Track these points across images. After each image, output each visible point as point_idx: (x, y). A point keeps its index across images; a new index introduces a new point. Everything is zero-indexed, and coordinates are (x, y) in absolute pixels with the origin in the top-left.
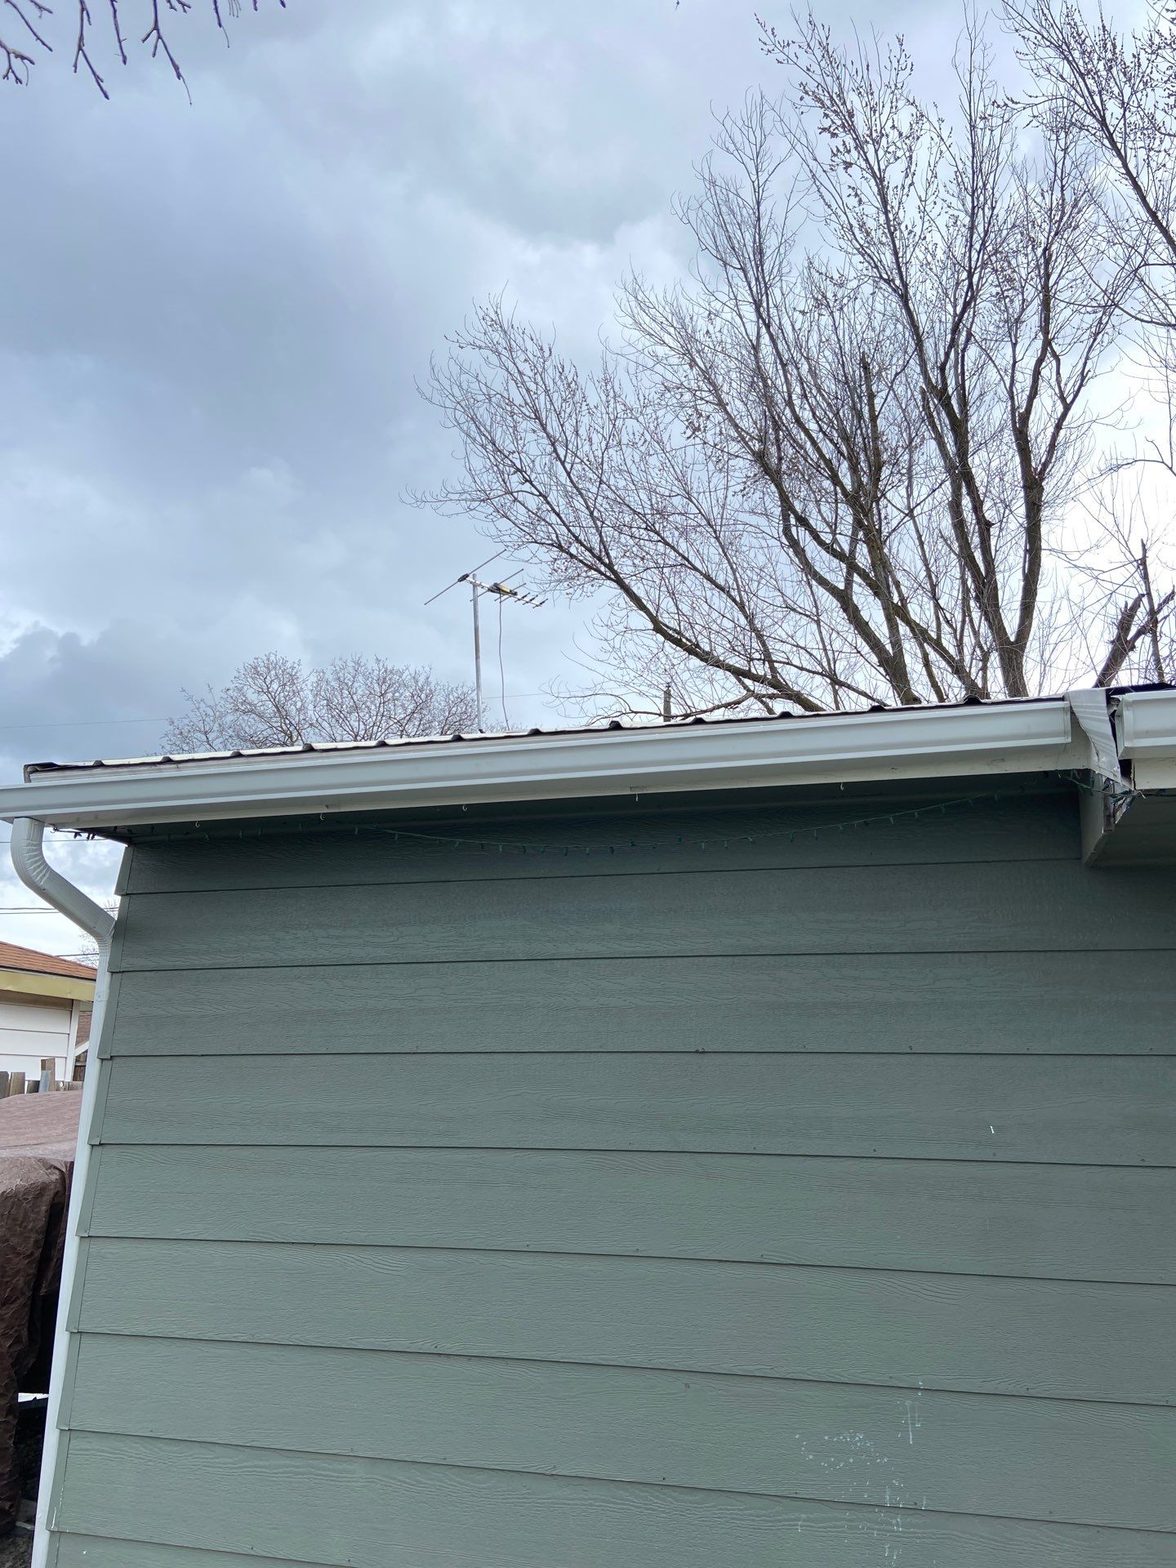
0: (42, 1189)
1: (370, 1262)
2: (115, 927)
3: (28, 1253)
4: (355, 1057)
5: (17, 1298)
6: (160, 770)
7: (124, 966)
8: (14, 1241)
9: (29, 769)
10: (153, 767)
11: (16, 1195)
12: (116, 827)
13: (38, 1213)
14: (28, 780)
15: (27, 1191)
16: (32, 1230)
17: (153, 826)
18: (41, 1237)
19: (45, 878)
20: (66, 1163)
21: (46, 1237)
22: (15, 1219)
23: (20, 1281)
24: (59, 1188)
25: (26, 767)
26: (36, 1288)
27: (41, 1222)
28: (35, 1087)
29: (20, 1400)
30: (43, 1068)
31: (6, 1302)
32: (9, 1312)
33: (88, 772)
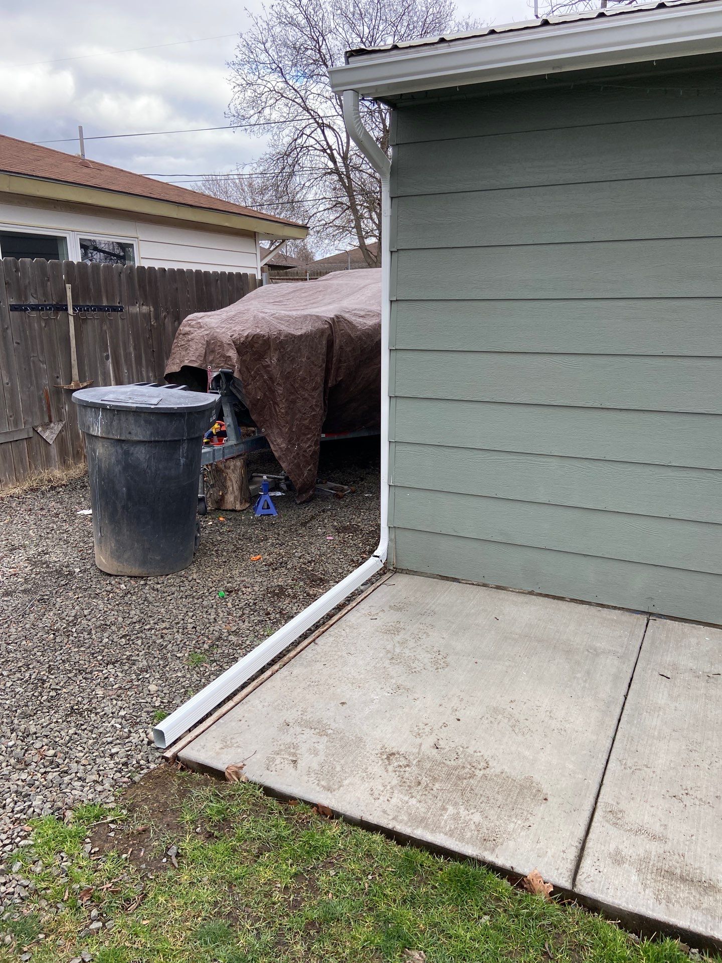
0: (322, 332)
2: (391, 168)
3: (320, 365)
5: (319, 387)
6: (437, 49)
7: (399, 193)
8: (313, 359)
9: (348, 55)
10: (432, 47)
11: (311, 335)
13: (321, 345)
14: (347, 62)
15: (316, 334)
16: (319, 353)
18: (325, 357)
19: (362, 134)
20: (331, 318)
21: (327, 358)
22: (312, 348)
23: (319, 379)
24: (330, 332)
25: (347, 53)
26: (326, 382)
27: (324, 350)
31: (314, 389)
32: (315, 394)
33: (387, 54)
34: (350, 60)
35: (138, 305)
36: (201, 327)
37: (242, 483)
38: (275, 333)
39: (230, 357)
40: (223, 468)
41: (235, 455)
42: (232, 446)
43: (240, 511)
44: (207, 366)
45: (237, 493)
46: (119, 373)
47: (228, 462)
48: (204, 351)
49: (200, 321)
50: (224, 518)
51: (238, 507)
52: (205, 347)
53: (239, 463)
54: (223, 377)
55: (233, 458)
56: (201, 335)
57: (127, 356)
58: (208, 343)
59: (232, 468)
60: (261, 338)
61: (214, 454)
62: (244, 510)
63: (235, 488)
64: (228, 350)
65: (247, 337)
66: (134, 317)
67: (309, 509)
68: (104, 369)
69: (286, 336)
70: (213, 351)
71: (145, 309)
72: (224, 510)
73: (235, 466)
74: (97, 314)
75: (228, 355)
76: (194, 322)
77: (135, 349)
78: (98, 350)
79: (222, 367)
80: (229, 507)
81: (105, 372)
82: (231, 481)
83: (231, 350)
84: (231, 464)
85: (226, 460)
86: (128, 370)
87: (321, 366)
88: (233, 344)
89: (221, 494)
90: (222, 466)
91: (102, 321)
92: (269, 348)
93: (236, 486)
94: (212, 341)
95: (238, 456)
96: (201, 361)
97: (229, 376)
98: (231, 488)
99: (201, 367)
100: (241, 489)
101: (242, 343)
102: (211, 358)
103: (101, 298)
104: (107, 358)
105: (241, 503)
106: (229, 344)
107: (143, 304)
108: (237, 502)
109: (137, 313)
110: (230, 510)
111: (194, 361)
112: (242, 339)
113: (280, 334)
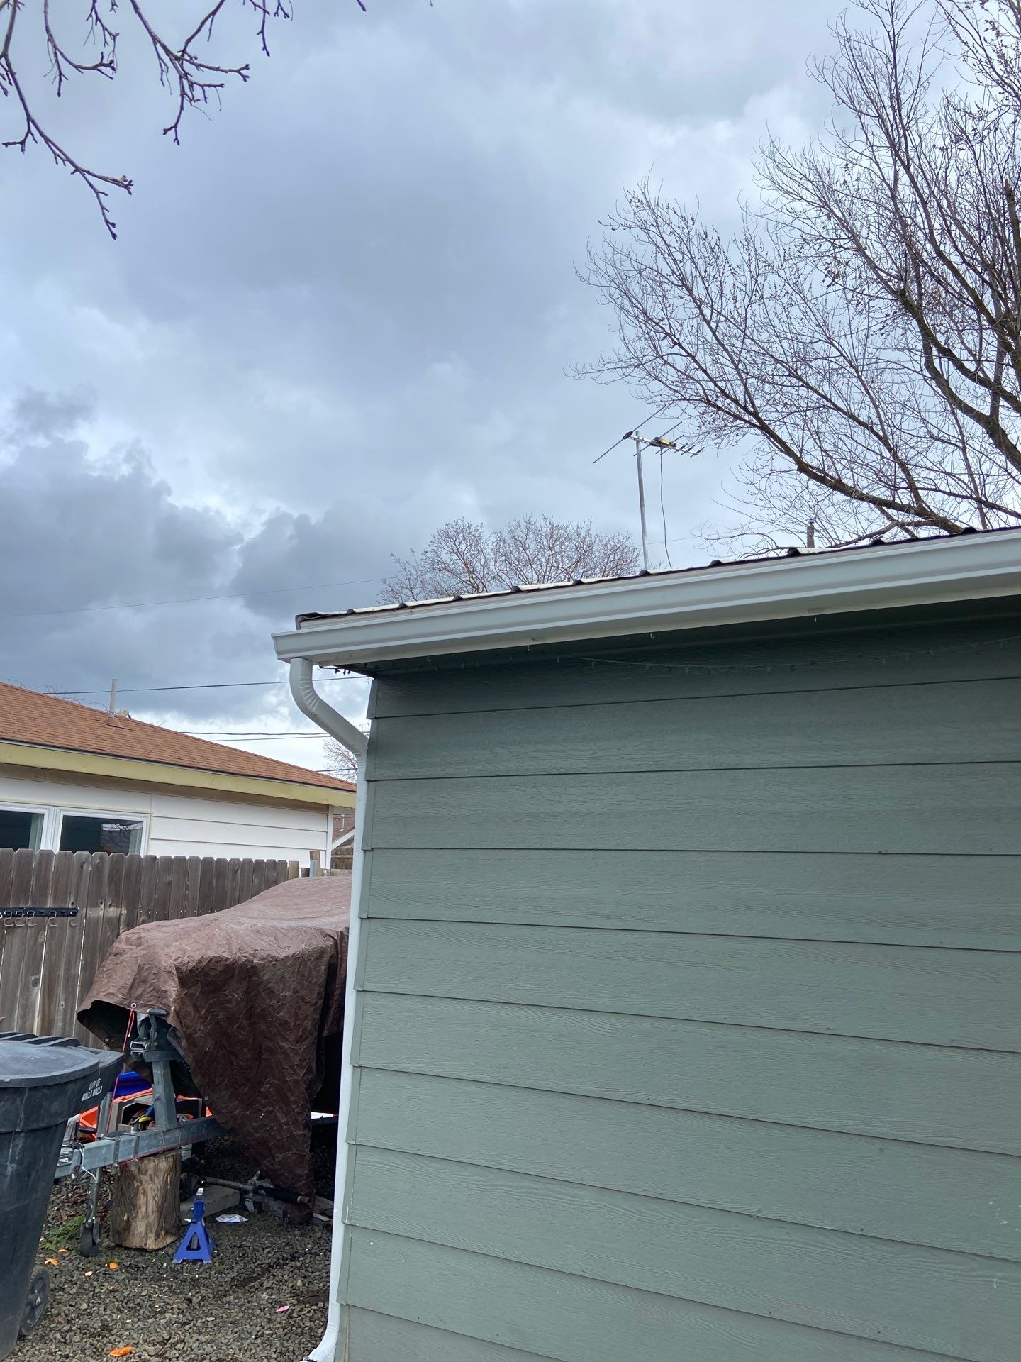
0: (322, 952)
1: (588, 1024)
2: (368, 745)
3: (313, 1002)
4: (564, 852)
5: (307, 1037)
6: (398, 615)
7: (377, 777)
8: (303, 992)
9: (299, 619)
10: (393, 613)
11: (302, 956)
12: (366, 663)
13: (319, 971)
14: (299, 627)
15: (311, 954)
16: (315, 984)
17: (394, 662)
18: (322, 990)
19: (316, 706)
20: (337, 932)
21: (326, 990)
22: (304, 976)
23: (309, 1024)
24: (333, 952)
25: (297, 617)
26: (321, 1029)
27: (322, 979)
28: (307, 873)
29: (313, 1117)
30: (312, 858)
31: (299, 1040)
32: (301, 1048)
33: (343, 619)
34: (302, 624)
35: (102, 906)
36: (140, 945)
37: (164, 1199)
38: (247, 955)
39: (166, 992)
40: (136, 1172)
41: (159, 1149)
42: (157, 1134)
43: (152, 1251)
44: (130, 1003)
45: (152, 1218)
46: (49, 1007)
47: (146, 1161)
48: (132, 980)
49: (143, 935)
50: (119, 1264)
51: (151, 1244)
52: (134, 973)
53: (163, 1164)
54: (152, 1021)
55: (154, 1155)
56: (135, 955)
57: (70, 979)
58: (140, 969)
59: (150, 1172)
60: (221, 963)
61: (117, 1149)
62: (160, 1249)
63: (150, 1209)
64: (165, 982)
65: (199, 962)
66: (92, 924)
67: (269, 1252)
68: (27, 999)
69: (263, 959)
70: (144, 981)
71: (113, 912)
72: (127, 1248)
73: (156, 1169)
74: (33, 921)
75: (163, 989)
76: (136, 936)
77: (84, 969)
78: (23, 971)
79: (152, 1006)
80: (136, 1242)
81: (27, 1005)
82: (145, 1194)
83: (170, 982)
84: (150, 1165)
85: (141, 1159)
86: (66, 1001)
87: (316, 1003)
88: (175, 972)
89: (125, 1218)
90: (133, 1169)
91: (40, 930)
92: (232, 976)
93: (152, 1205)
94: (146, 967)
95: (165, 1151)
96: (123, 995)
97: (160, 1020)
98: (143, 1209)
99: (122, 1004)
100: (160, 1211)
101: (191, 970)
102: (139, 991)
103: (46, 898)
104: (36, 983)
105: (157, 1236)
106: (169, 972)
107: (111, 905)
108: (150, 1235)
109: (98, 918)
110: (136, 1249)
111: (112, 994)
112: (192, 964)
113: (254, 956)
